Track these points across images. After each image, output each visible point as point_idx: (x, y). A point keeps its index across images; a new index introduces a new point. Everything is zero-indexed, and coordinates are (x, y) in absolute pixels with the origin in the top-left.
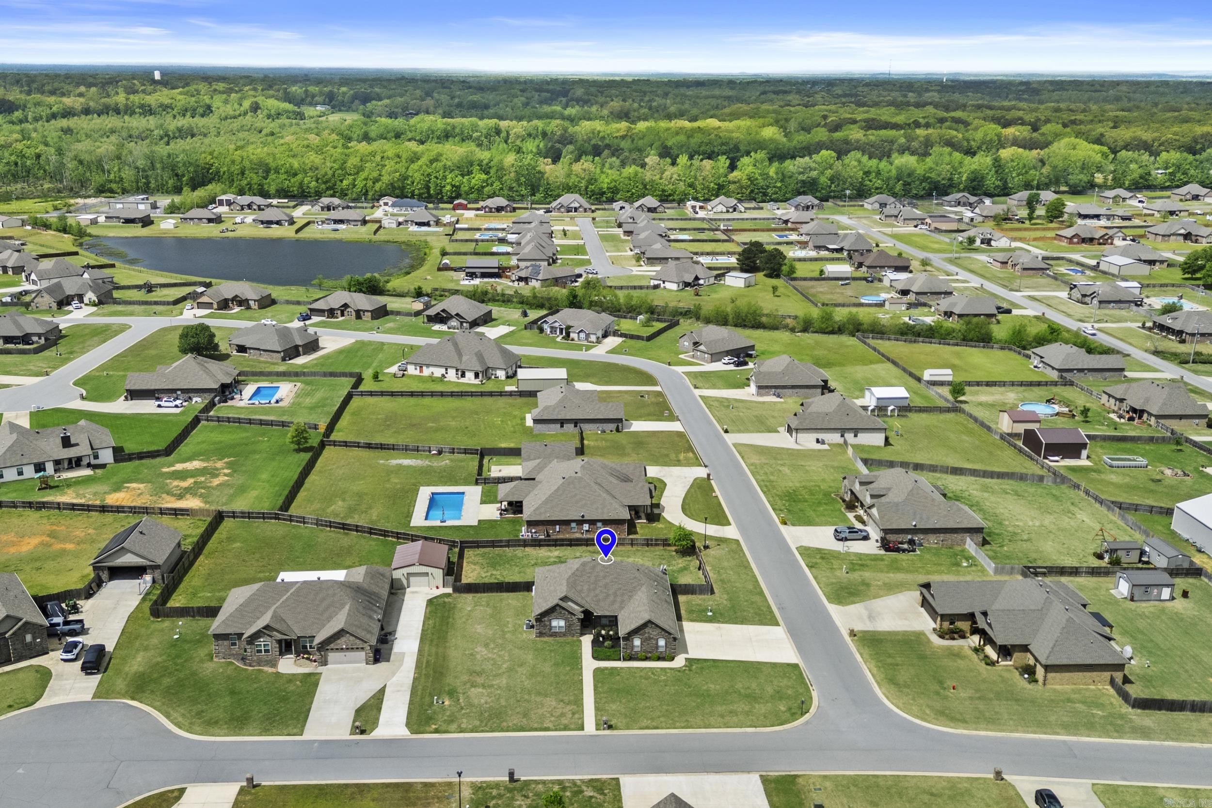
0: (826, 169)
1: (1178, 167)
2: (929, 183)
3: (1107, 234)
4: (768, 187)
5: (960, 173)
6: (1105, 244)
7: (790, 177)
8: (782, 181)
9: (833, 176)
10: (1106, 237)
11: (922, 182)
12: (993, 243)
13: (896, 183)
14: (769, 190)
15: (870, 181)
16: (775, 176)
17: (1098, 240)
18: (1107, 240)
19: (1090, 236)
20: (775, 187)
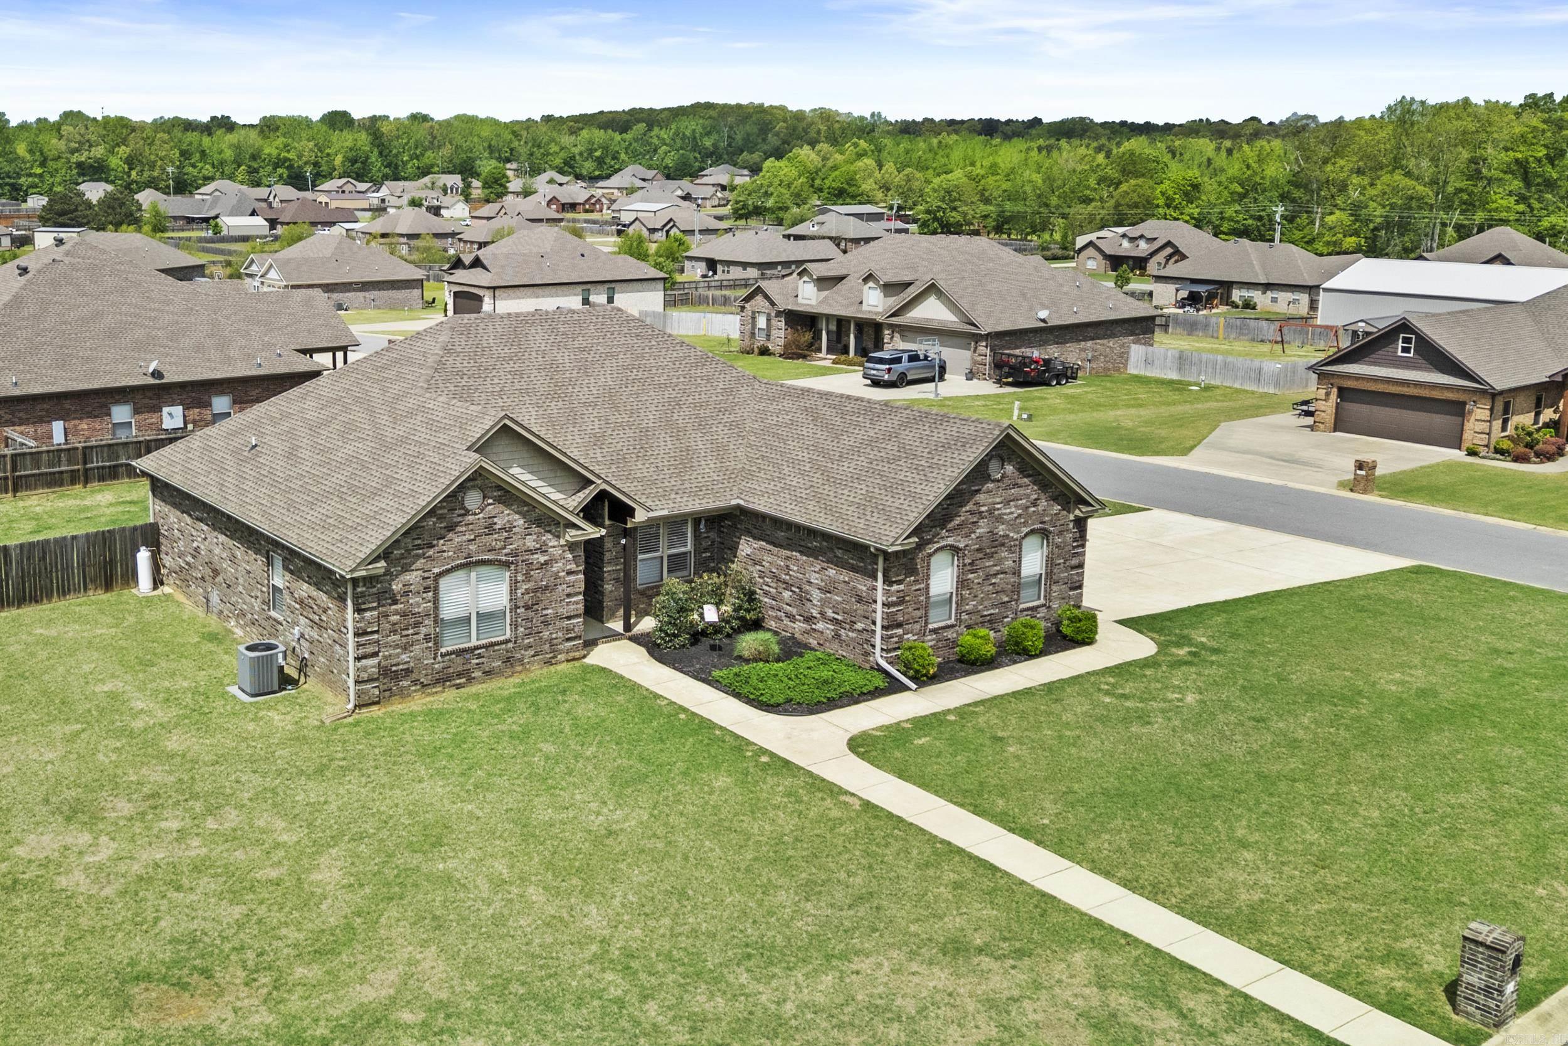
0: (118, 145)
1: (605, 148)
2: (287, 168)
3: (593, 196)
4: (19, 176)
5: (328, 155)
6: (592, 211)
7: (57, 158)
8: (43, 164)
9: (130, 156)
10: (593, 201)
11: (276, 166)
12: (443, 212)
13: (236, 169)
14: (22, 180)
15: (194, 166)
16: (28, 157)
17: (584, 204)
18: (594, 204)
19: (571, 201)
20: (30, 175)
